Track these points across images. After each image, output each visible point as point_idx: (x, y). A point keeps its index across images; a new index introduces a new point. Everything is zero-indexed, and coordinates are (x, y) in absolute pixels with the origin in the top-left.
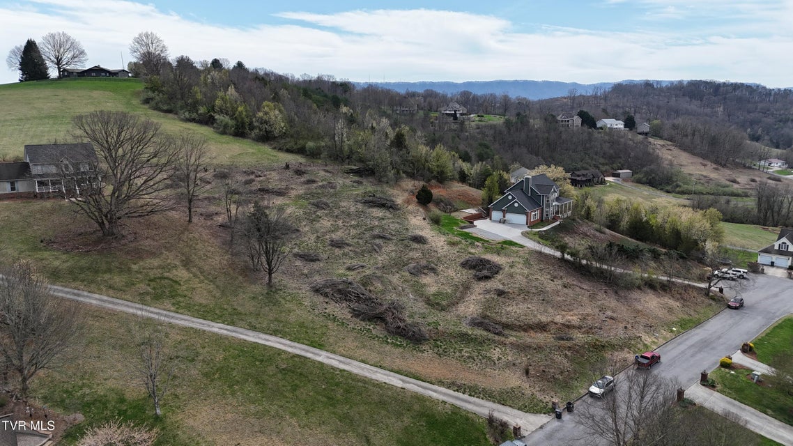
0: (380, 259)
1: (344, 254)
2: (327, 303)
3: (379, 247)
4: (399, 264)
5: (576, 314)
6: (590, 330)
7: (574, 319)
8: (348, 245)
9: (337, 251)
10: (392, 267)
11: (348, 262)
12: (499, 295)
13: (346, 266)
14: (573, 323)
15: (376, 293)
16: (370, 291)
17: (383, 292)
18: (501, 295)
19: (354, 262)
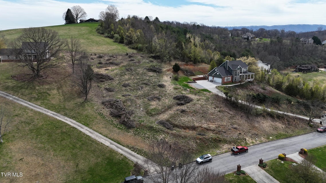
0: (139, 92)
1: (126, 90)
2: (103, 108)
3: (141, 88)
4: (145, 96)
5: (216, 125)
6: (219, 132)
7: (213, 126)
8: (129, 86)
9: (124, 88)
10: (142, 96)
11: (125, 93)
12: (181, 112)
13: (123, 94)
14: (211, 128)
15: (126, 106)
16: (124, 105)
17: (130, 106)
18: (183, 112)
19: (128, 93)
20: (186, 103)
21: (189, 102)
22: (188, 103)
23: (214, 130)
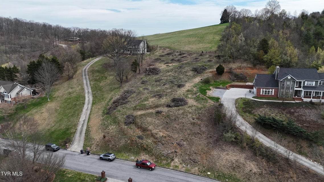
20: (175, 106)
21: (179, 106)
22: (176, 106)
23: (156, 138)
